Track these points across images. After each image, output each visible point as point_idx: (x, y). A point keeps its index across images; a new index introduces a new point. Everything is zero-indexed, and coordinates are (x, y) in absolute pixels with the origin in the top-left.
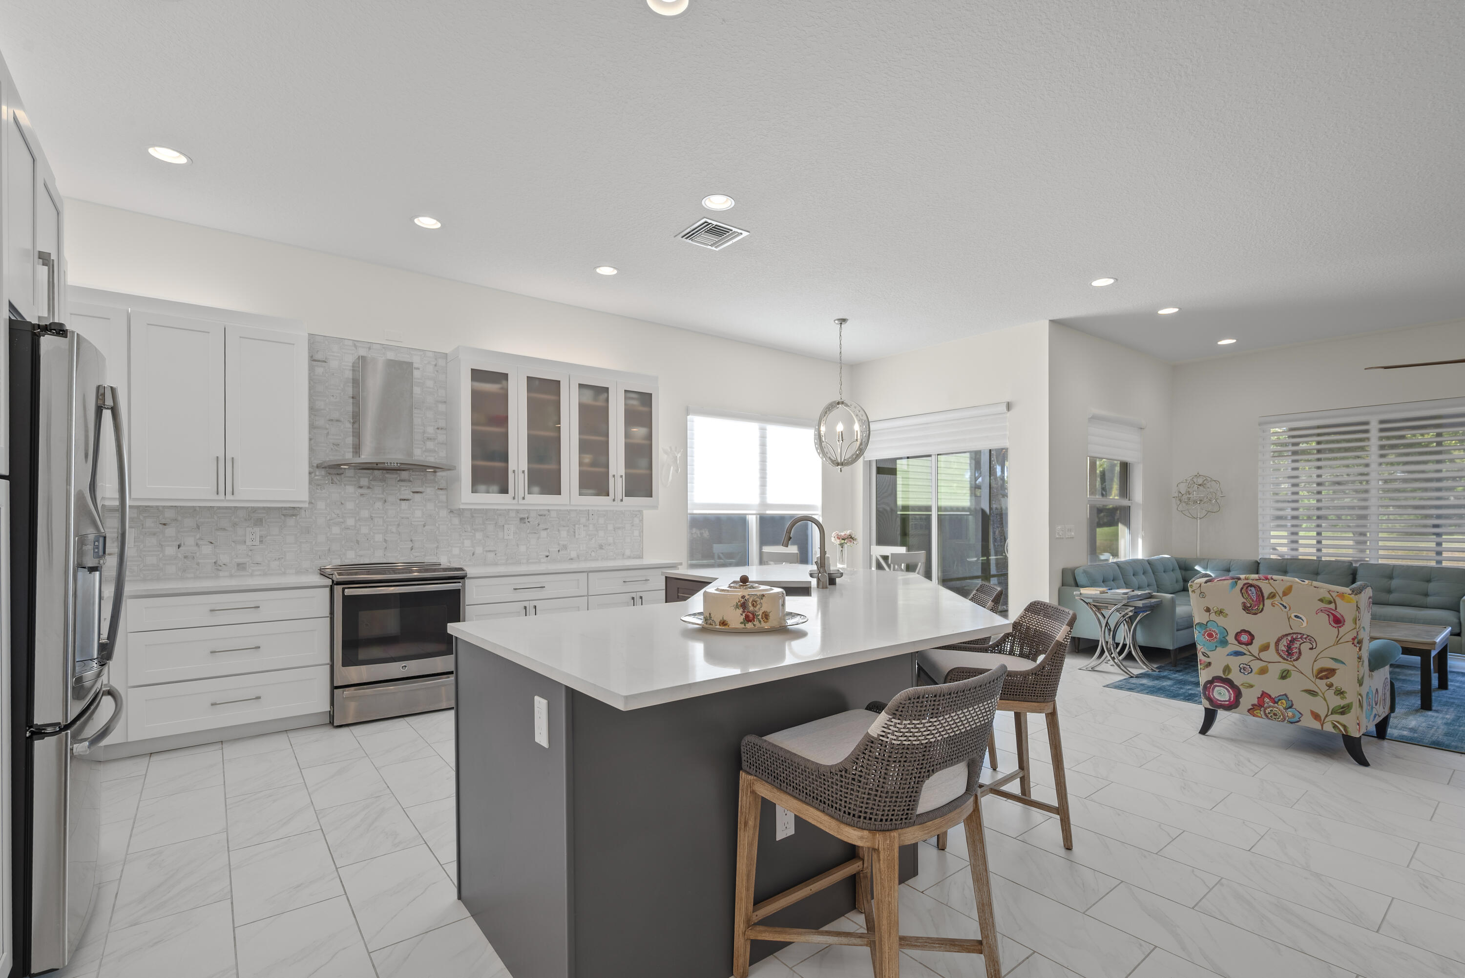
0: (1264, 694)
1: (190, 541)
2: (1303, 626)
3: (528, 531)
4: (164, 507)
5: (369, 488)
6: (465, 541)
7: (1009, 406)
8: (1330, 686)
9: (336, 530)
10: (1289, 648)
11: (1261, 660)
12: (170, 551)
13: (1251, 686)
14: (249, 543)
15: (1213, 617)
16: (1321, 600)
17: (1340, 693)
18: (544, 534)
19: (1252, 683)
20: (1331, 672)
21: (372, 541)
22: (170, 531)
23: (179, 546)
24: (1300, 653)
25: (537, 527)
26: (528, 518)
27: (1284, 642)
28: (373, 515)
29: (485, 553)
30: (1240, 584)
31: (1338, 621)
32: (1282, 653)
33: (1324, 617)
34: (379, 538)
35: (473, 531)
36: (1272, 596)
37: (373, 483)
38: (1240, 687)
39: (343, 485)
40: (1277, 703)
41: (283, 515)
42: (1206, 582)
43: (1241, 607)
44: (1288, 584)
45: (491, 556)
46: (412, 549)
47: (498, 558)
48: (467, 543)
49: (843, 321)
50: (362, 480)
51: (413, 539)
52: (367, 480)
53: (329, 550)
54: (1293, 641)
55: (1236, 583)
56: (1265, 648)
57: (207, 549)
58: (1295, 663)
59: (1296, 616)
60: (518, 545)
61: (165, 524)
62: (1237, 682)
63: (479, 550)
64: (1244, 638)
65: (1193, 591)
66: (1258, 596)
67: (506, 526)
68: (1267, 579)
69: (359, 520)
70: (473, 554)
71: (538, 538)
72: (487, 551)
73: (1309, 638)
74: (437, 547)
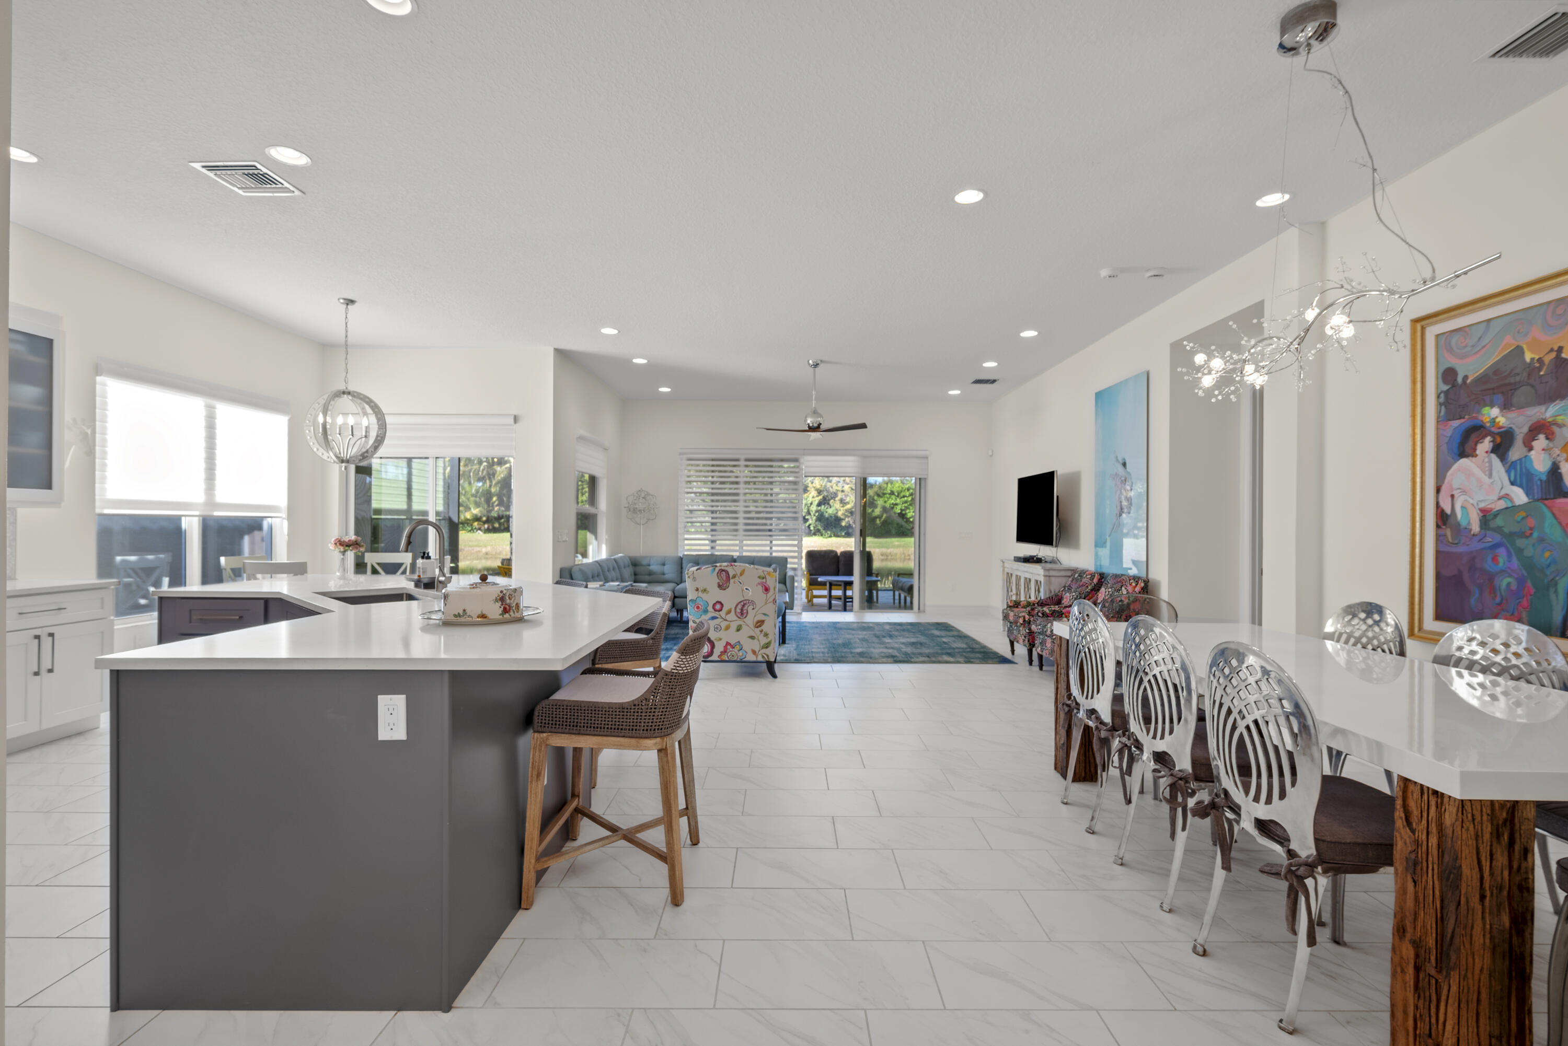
0: (728, 644)
2: (750, 595)
7: (516, 419)
8: (761, 631)
10: (742, 610)
11: (726, 620)
13: (720, 639)
15: (700, 594)
16: (759, 577)
17: (766, 635)
19: (721, 637)
20: (762, 622)
24: (747, 612)
27: (740, 607)
30: (717, 569)
31: (767, 589)
32: (738, 614)
33: (760, 588)
36: (734, 577)
38: (715, 642)
40: (734, 648)
42: (697, 570)
43: (716, 585)
44: (743, 568)
49: (349, 302)
54: (744, 606)
55: (715, 569)
56: (729, 612)
58: (745, 620)
59: (746, 589)
62: (712, 639)
64: (718, 607)
65: (689, 577)
66: (726, 577)
68: (732, 565)
73: (753, 603)
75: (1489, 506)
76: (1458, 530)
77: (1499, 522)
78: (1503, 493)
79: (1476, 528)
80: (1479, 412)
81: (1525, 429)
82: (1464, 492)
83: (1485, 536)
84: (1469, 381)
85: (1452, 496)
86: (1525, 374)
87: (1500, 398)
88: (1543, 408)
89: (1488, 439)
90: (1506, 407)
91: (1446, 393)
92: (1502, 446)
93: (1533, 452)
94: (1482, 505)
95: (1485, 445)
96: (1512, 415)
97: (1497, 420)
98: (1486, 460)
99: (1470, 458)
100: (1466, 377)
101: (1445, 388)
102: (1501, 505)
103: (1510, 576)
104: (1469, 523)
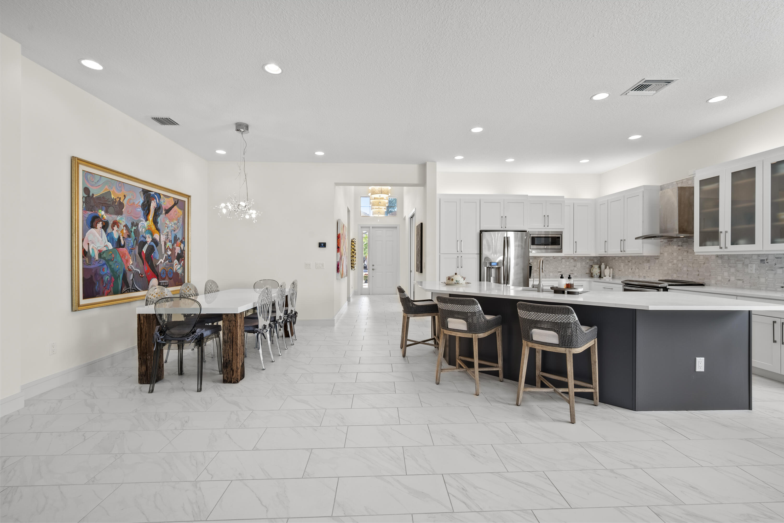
1: (634, 267)
3: (767, 269)
4: (629, 256)
5: (682, 246)
6: (725, 273)
9: (670, 265)
12: (630, 270)
14: (646, 269)
18: (779, 271)
21: (682, 271)
22: (630, 264)
23: (632, 269)
25: (774, 266)
26: (767, 260)
28: (683, 258)
29: (736, 280)
34: (685, 269)
35: (729, 267)
37: (683, 244)
39: (673, 246)
41: (655, 258)
45: (740, 282)
46: (698, 275)
47: (745, 285)
48: (726, 274)
50: (679, 242)
51: (699, 270)
52: (681, 242)
53: (668, 273)
57: (637, 270)
60: (759, 277)
61: (629, 262)
63: (733, 279)
67: (749, 265)
69: (678, 260)
70: (729, 281)
71: (775, 274)
72: (737, 280)
74: (710, 275)
75: (101, 249)
76: (90, 258)
77: (104, 255)
78: (105, 244)
79: (97, 258)
80: (98, 211)
81: (112, 222)
82: (93, 243)
83: (100, 261)
84: (94, 197)
85: (88, 244)
86: (112, 202)
87: (104, 208)
88: (116, 216)
89: (101, 223)
90: (106, 212)
91: (86, 198)
92: (105, 227)
93: (114, 231)
94: (99, 249)
95: (100, 225)
96: (108, 216)
97: (104, 216)
98: (100, 231)
99: (95, 229)
100: (93, 195)
101: (86, 196)
102: (105, 249)
103: (108, 275)
104: (95, 256)
